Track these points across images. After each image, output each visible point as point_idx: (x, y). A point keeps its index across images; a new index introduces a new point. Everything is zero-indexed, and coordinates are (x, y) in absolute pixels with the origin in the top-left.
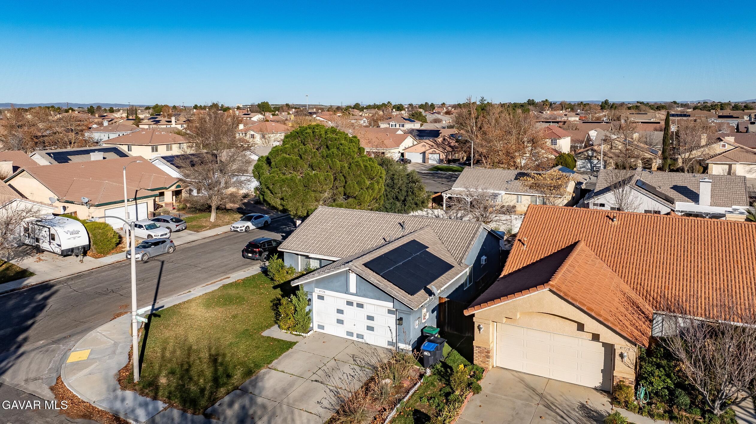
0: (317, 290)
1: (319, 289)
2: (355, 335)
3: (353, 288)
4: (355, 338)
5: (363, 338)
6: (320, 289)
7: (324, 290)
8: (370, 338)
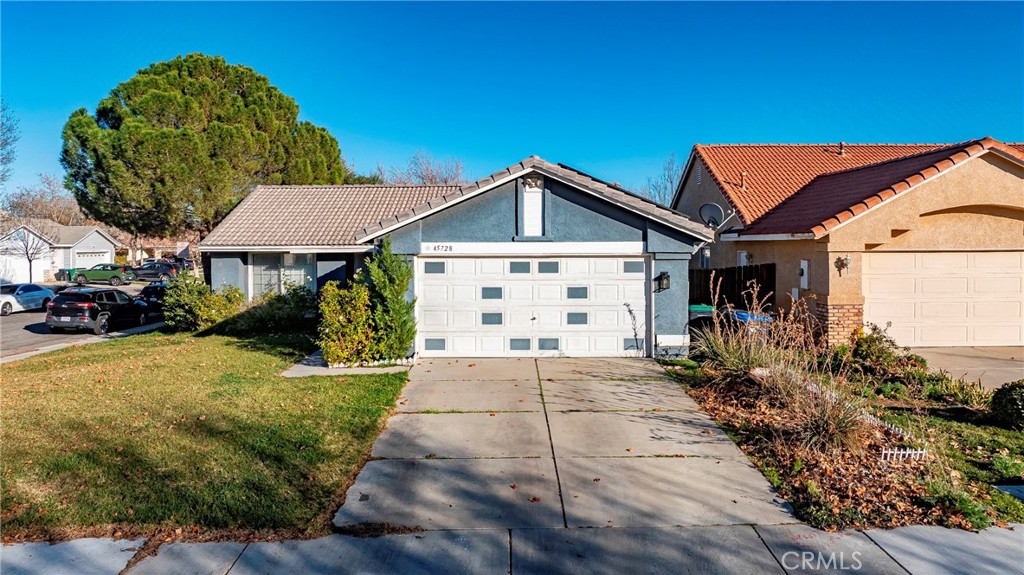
0: (428, 248)
1: (432, 245)
2: (535, 344)
3: (532, 223)
4: (534, 352)
5: (556, 348)
6: (437, 244)
7: (448, 244)
8: (577, 344)
